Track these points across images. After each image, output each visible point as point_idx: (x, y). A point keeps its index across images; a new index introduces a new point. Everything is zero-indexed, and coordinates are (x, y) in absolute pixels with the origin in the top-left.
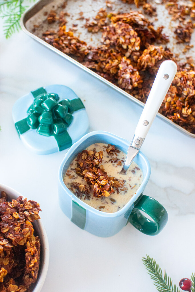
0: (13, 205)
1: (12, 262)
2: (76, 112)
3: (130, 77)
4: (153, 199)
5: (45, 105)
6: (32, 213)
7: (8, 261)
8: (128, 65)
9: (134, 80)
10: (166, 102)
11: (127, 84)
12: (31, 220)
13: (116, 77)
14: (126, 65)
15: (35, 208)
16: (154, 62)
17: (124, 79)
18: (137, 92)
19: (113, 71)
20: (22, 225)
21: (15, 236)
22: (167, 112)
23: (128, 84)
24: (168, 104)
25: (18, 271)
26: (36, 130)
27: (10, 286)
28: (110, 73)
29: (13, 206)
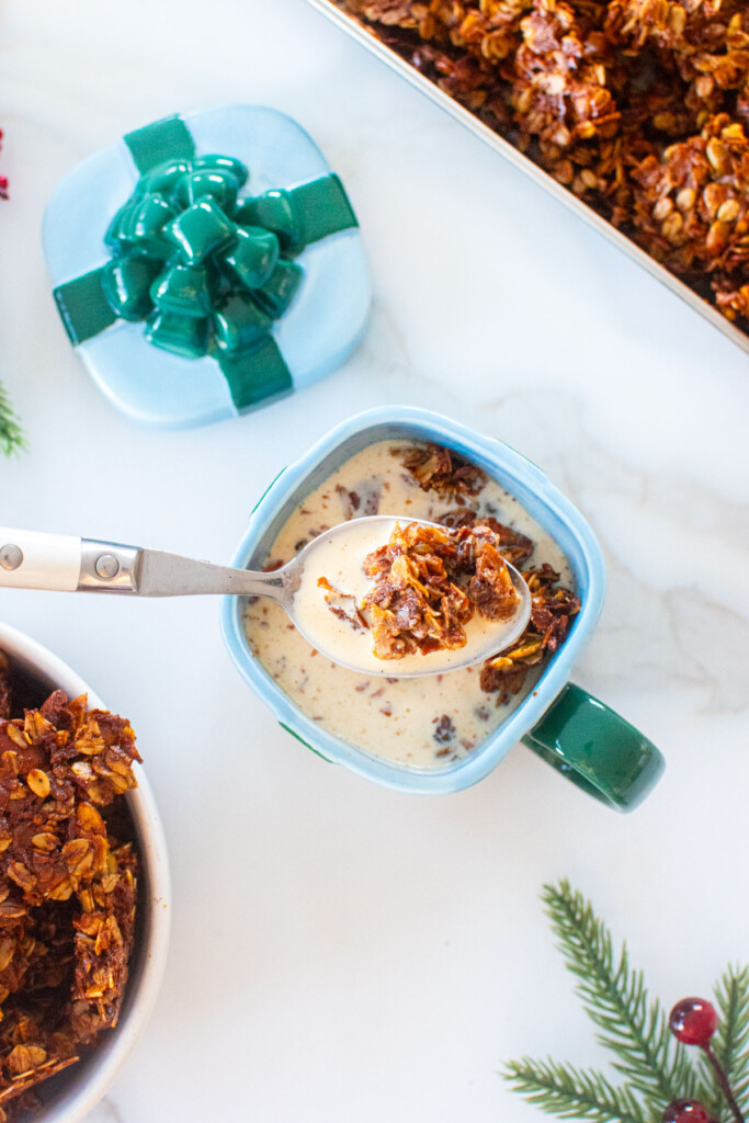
0: (26, 735)
1: (26, 951)
2: (316, 244)
3: (567, 92)
4: (601, 706)
5: (176, 231)
6: (105, 773)
7: (8, 952)
8: (560, 34)
9: (581, 106)
10: (716, 218)
11: (549, 118)
12: (98, 800)
13: (504, 75)
14: (550, 31)
15: (116, 749)
16: (679, 26)
17: (538, 92)
18: (594, 152)
19: (494, 49)
20: (64, 823)
21: (32, 873)
22: (713, 264)
23: (555, 118)
24: (719, 233)
25: (51, 964)
26: (143, 325)
27: (15, 1051)
28: (482, 56)
29: (30, 742)
